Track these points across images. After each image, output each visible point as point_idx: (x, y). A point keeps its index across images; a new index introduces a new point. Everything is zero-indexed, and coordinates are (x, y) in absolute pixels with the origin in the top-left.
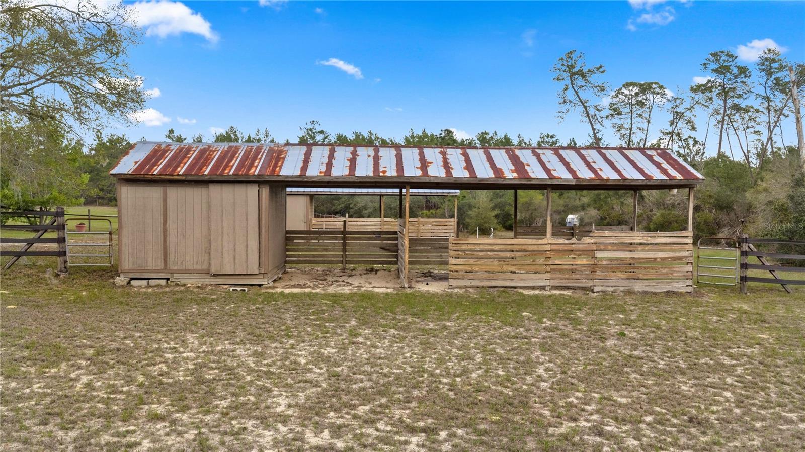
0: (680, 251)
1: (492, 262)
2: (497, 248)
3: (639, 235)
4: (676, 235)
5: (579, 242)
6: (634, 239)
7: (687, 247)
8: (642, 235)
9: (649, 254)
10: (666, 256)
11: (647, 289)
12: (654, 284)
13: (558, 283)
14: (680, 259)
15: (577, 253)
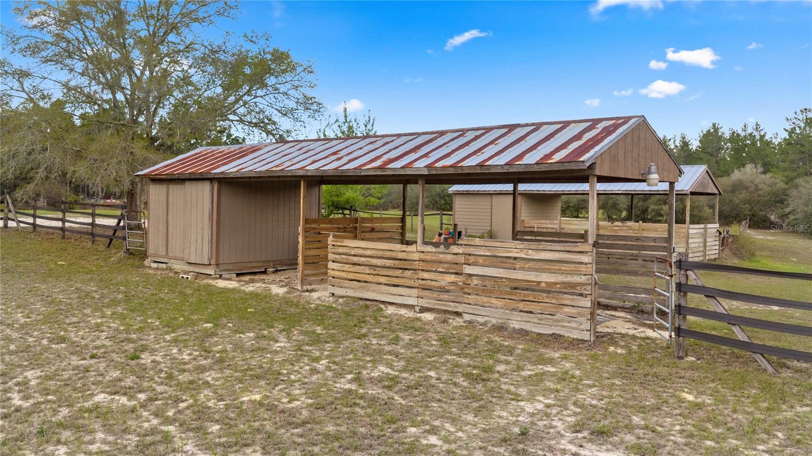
0: (571, 273)
1: (364, 269)
2: (368, 253)
3: (518, 247)
4: (568, 249)
5: (447, 251)
6: (509, 252)
7: (583, 268)
8: (521, 246)
9: (529, 275)
10: (553, 280)
11: (527, 327)
12: (536, 321)
13: (427, 303)
14: (573, 285)
15: (445, 265)
